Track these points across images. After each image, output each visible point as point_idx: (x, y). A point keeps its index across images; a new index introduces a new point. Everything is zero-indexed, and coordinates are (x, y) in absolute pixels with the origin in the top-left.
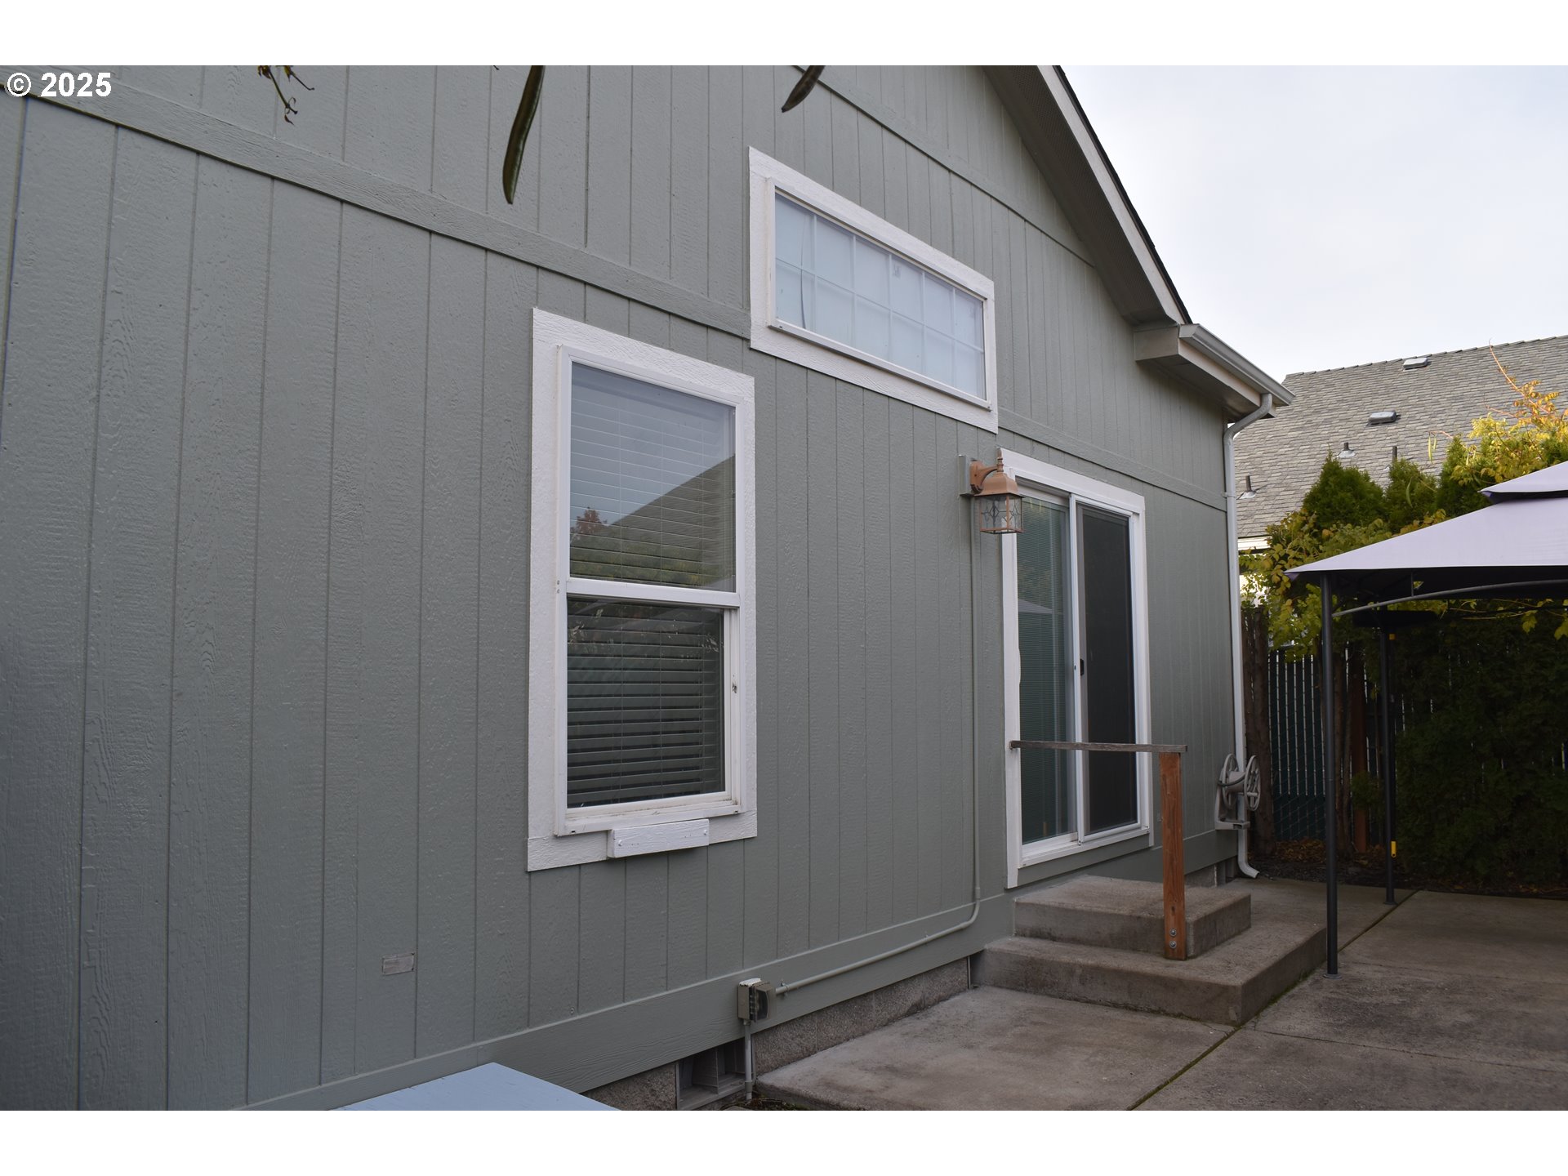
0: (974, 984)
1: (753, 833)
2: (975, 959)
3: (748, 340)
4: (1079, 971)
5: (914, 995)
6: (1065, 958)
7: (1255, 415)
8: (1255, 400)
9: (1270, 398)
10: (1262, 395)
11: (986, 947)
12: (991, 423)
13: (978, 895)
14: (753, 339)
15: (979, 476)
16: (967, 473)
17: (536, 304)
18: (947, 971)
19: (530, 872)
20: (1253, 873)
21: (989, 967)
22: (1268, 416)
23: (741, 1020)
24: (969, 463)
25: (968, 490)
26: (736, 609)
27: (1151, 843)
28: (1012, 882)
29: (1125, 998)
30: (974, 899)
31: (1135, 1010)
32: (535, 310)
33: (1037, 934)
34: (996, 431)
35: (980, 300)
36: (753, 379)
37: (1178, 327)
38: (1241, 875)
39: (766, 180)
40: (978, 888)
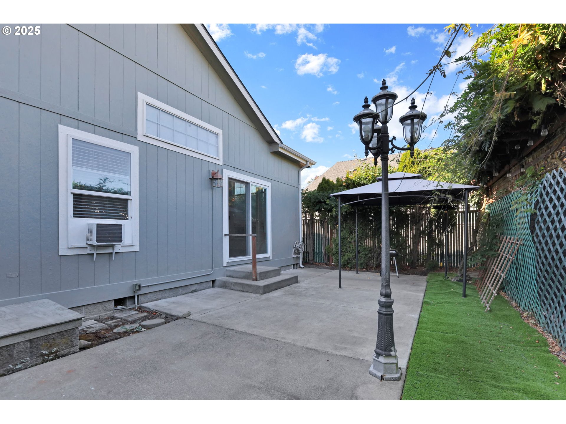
0: (213, 286)
1: (138, 250)
2: (213, 282)
3: (137, 138)
4: (233, 283)
5: (193, 288)
6: (231, 281)
7: (305, 166)
8: (305, 163)
9: (309, 162)
10: (307, 162)
11: (216, 279)
12: (221, 163)
13: (213, 267)
14: (138, 138)
15: (214, 174)
16: (211, 173)
17: (60, 123)
18: (204, 283)
19: (60, 256)
20: (302, 266)
21: (217, 283)
22: (309, 167)
23: (134, 291)
24: (211, 171)
25: (211, 177)
26: (132, 199)
27: (271, 259)
28: (225, 265)
29: (242, 289)
30: (212, 268)
31: (243, 291)
32: (59, 125)
33: (230, 276)
34: (222, 165)
35: (217, 135)
36: (138, 147)
37: (279, 144)
38: (300, 267)
39: (143, 100)
40: (213, 266)
